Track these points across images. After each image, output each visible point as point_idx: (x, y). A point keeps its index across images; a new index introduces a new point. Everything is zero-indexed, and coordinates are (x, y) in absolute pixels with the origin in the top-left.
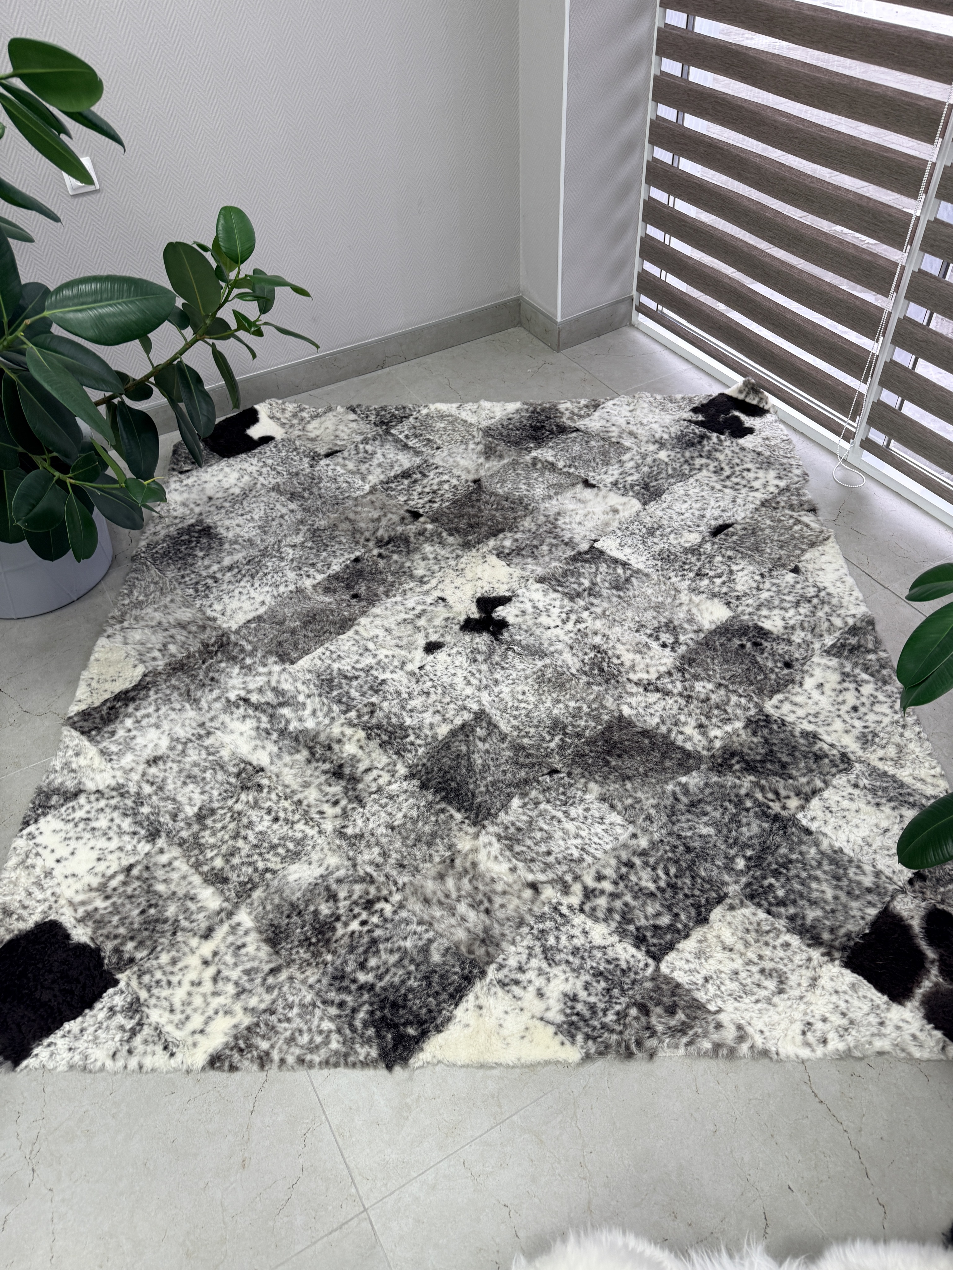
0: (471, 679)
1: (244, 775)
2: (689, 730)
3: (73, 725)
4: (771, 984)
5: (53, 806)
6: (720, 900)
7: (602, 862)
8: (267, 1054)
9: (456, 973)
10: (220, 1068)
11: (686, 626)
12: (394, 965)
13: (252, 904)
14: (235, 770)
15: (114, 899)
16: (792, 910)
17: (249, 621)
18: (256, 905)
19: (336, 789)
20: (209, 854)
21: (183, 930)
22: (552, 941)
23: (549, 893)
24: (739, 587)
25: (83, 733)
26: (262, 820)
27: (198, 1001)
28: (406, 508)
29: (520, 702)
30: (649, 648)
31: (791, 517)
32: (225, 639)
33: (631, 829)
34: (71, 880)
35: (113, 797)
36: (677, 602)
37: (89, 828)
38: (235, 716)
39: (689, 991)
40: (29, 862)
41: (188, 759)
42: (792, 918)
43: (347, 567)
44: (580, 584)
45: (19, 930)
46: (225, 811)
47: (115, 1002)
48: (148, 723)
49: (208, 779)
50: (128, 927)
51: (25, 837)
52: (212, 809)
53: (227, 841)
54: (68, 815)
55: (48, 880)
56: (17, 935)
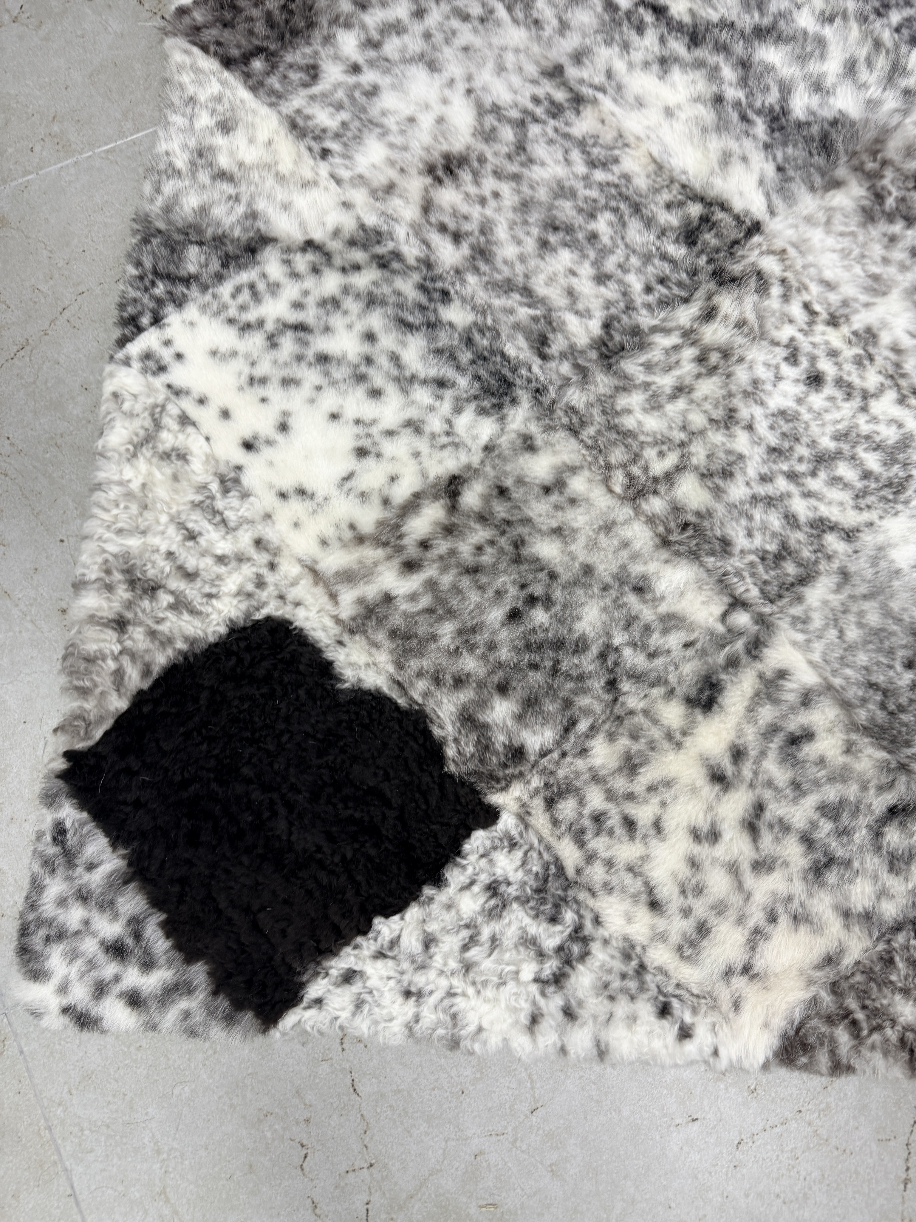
1: (709, 238)
5: (195, 278)
10: (808, 1066)
13: (805, 620)
14: (672, 219)
15: (430, 572)
18: (817, 622)
20: (659, 465)
21: (636, 677)
25: (227, 63)
26: (778, 378)
27: (718, 884)
34: (297, 506)
35: (357, 268)
37: (310, 353)
38: (638, 56)
40: (167, 440)
41: (537, 173)
45: (186, 639)
46: (674, 339)
47: (499, 872)
48: (403, 50)
49: (605, 240)
50: (484, 657)
51: (136, 365)
52: (636, 331)
53: (702, 433)
54: (243, 308)
55: (233, 499)
56: (185, 655)
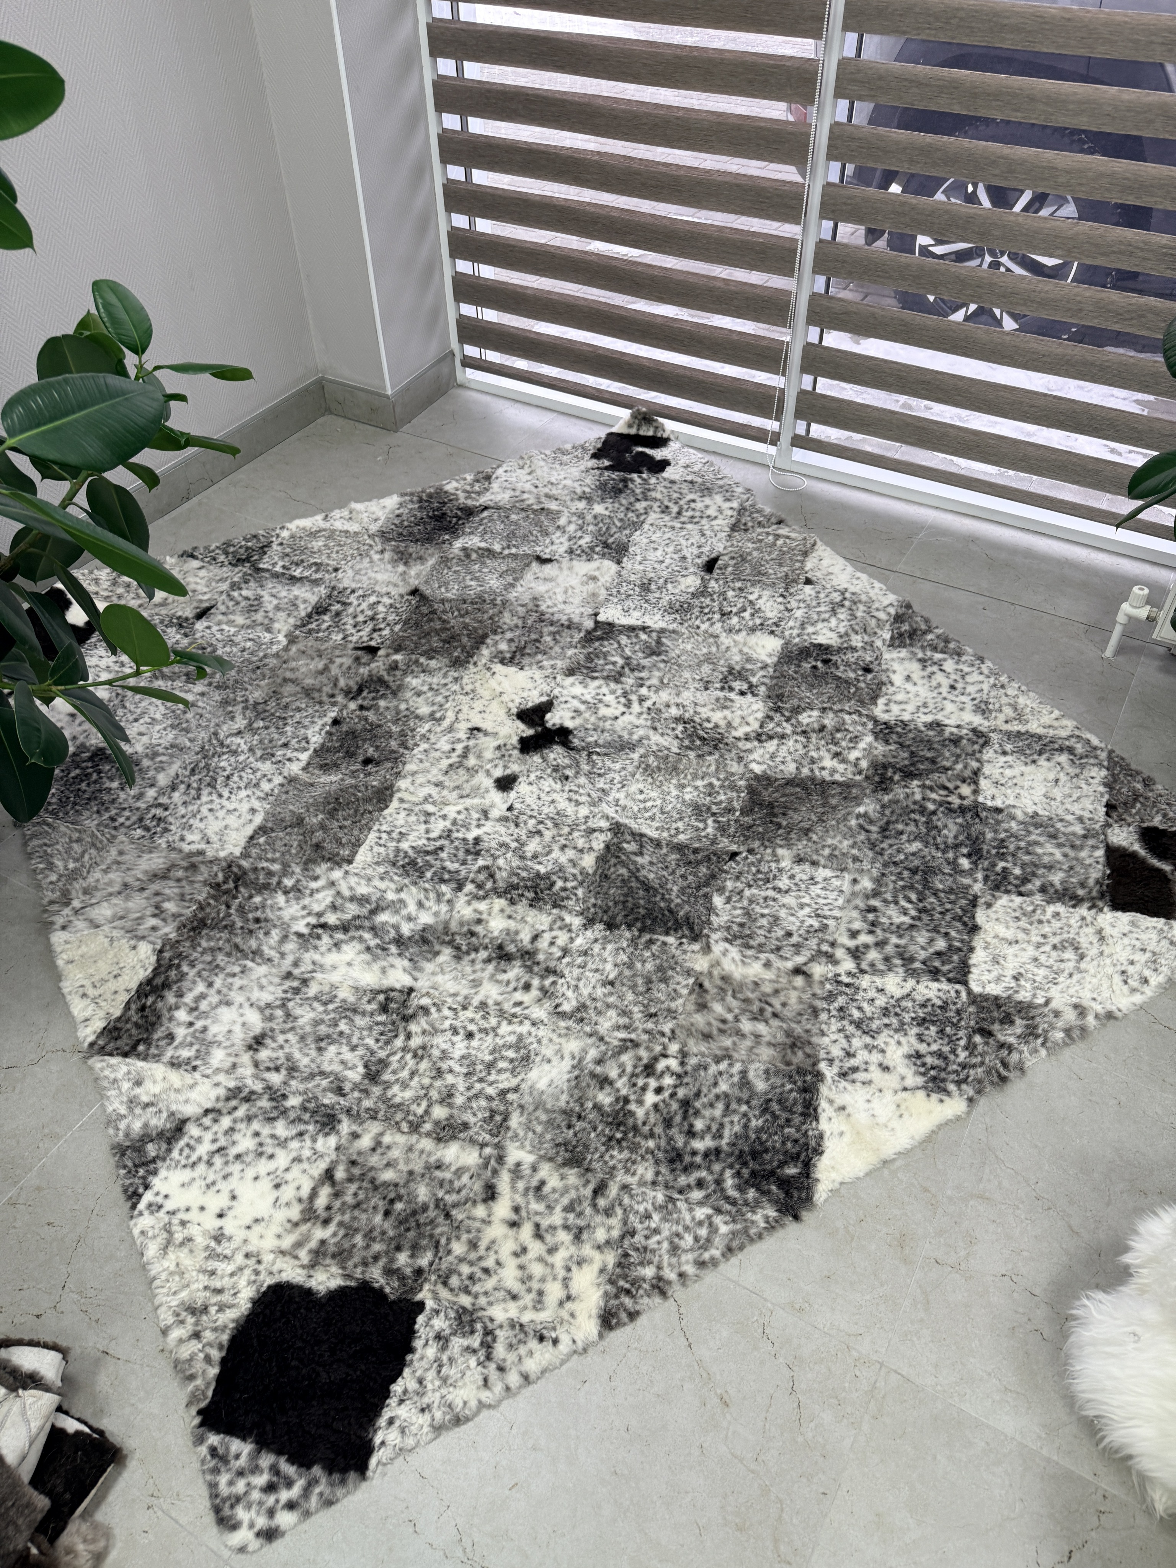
0: (575, 797)
1: (393, 1005)
2: (828, 763)
3: (102, 1051)
4: (1069, 954)
5: (157, 1157)
6: (974, 902)
7: (845, 920)
8: (660, 1278)
9: (791, 1090)
10: (619, 1324)
11: (749, 666)
12: (724, 1116)
13: (516, 1136)
14: (374, 1006)
15: (337, 1219)
16: (1038, 883)
17: (252, 838)
18: (521, 1133)
19: (515, 972)
20: (420, 1111)
21: (455, 1205)
22: (856, 1014)
23: (818, 970)
24: (769, 615)
25: (126, 1055)
26: (453, 1044)
27: (537, 1270)
28: (351, 646)
29: (644, 801)
30: (732, 701)
31: (768, 534)
32: (235, 869)
33: (848, 877)
34: (257, 1229)
35: (235, 1108)
36: (723, 647)
37: (231, 1158)
38: (323, 949)
39: (1009, 997)
40: (179, 1237)
41: (301, 1022)
42: (1043, 890)
43: (329, 733)
44: (614, 663)
45: (233, 1321)
46: (400, 1055)
47: (437, 1328)
48: (210, 1004)
49: (348, 1031)
50: (382, 1240)
51: (146, 1213)
52: (381, 1061)
53: (431, 1085)
54: (188, 1157)
55: (225, 1244)
56: (236, 1328)
